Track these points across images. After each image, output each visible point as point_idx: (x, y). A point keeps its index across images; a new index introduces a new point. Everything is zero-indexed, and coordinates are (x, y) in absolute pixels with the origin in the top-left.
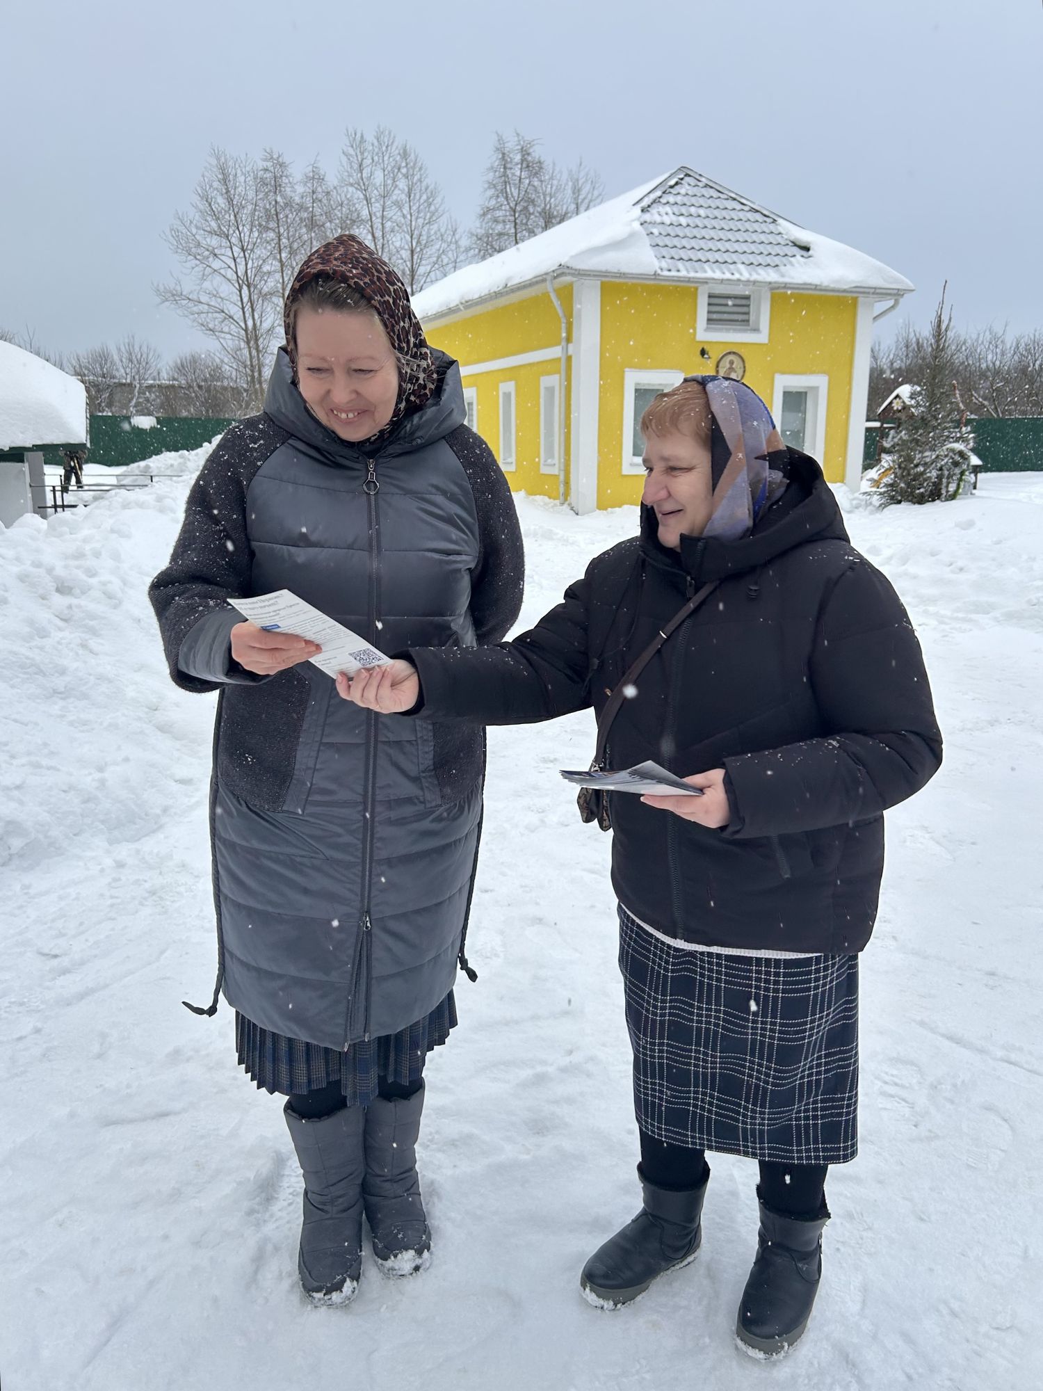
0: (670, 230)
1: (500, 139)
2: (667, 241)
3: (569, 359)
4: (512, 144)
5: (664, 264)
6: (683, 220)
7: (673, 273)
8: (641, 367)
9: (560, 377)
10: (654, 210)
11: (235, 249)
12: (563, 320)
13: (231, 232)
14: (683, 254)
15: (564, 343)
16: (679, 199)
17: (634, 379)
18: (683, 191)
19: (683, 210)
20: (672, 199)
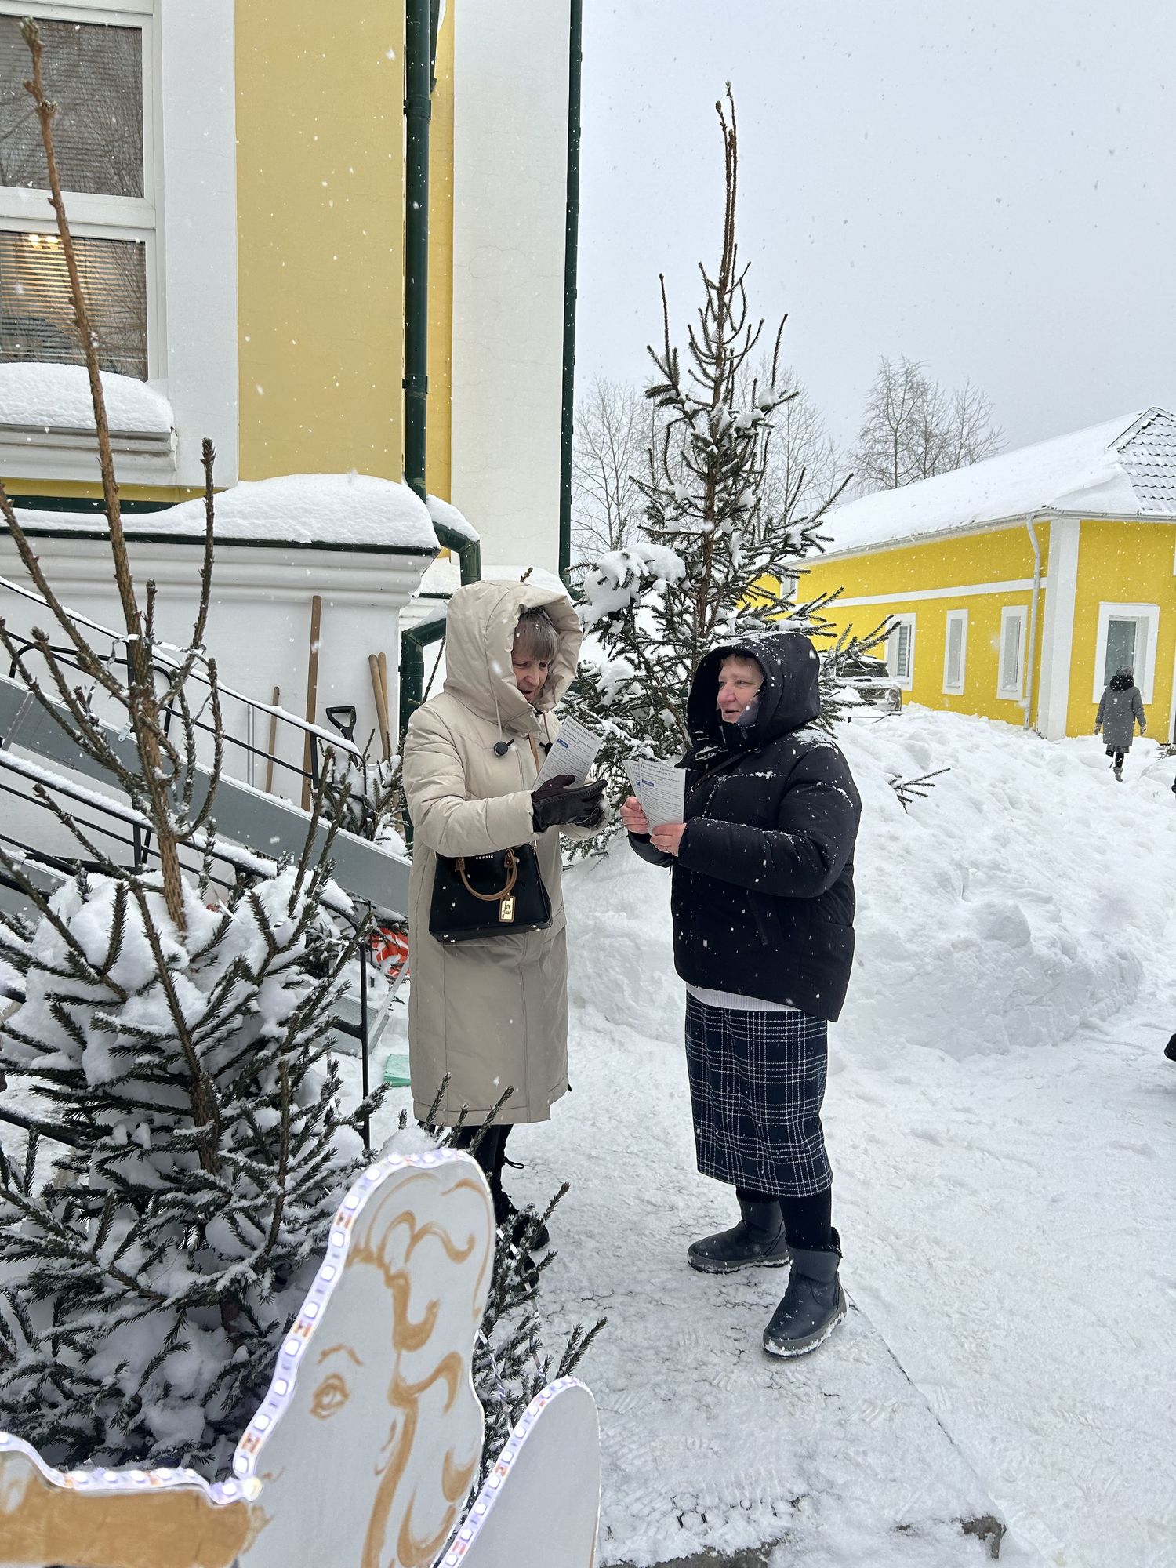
0: (1147, 470)
1: (886, 364)
2: (1147, 481)
3: (1041, 592)
4: (897, 368)
5: (1146, 503)
6: (1160, 460)
7: (1156, 512)
8: (1115, 600)
9: (1029, 610)
10: (1130, 450)
11: (607, 470)
12: (1037, 555)
13: (604, 452)
14: (1162, 493)
15: (1036, 577)
16: (1153, 439)
17: (1108, 611)
18: (1156, 432)
19: (1159, 450)
20: (1146, 440)
